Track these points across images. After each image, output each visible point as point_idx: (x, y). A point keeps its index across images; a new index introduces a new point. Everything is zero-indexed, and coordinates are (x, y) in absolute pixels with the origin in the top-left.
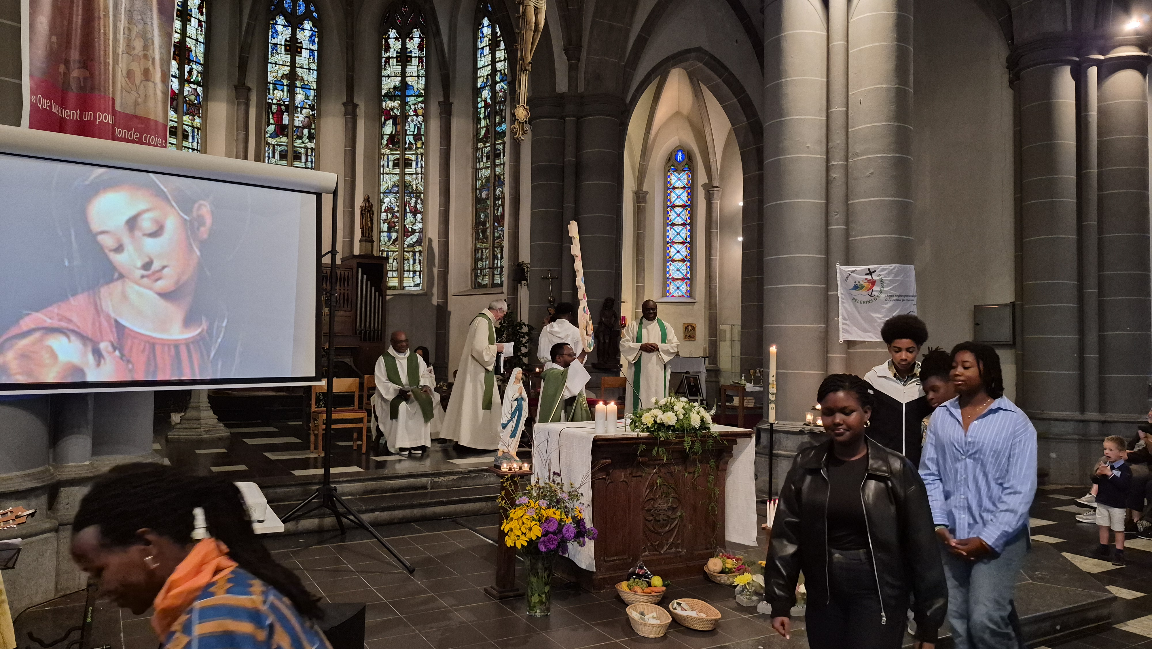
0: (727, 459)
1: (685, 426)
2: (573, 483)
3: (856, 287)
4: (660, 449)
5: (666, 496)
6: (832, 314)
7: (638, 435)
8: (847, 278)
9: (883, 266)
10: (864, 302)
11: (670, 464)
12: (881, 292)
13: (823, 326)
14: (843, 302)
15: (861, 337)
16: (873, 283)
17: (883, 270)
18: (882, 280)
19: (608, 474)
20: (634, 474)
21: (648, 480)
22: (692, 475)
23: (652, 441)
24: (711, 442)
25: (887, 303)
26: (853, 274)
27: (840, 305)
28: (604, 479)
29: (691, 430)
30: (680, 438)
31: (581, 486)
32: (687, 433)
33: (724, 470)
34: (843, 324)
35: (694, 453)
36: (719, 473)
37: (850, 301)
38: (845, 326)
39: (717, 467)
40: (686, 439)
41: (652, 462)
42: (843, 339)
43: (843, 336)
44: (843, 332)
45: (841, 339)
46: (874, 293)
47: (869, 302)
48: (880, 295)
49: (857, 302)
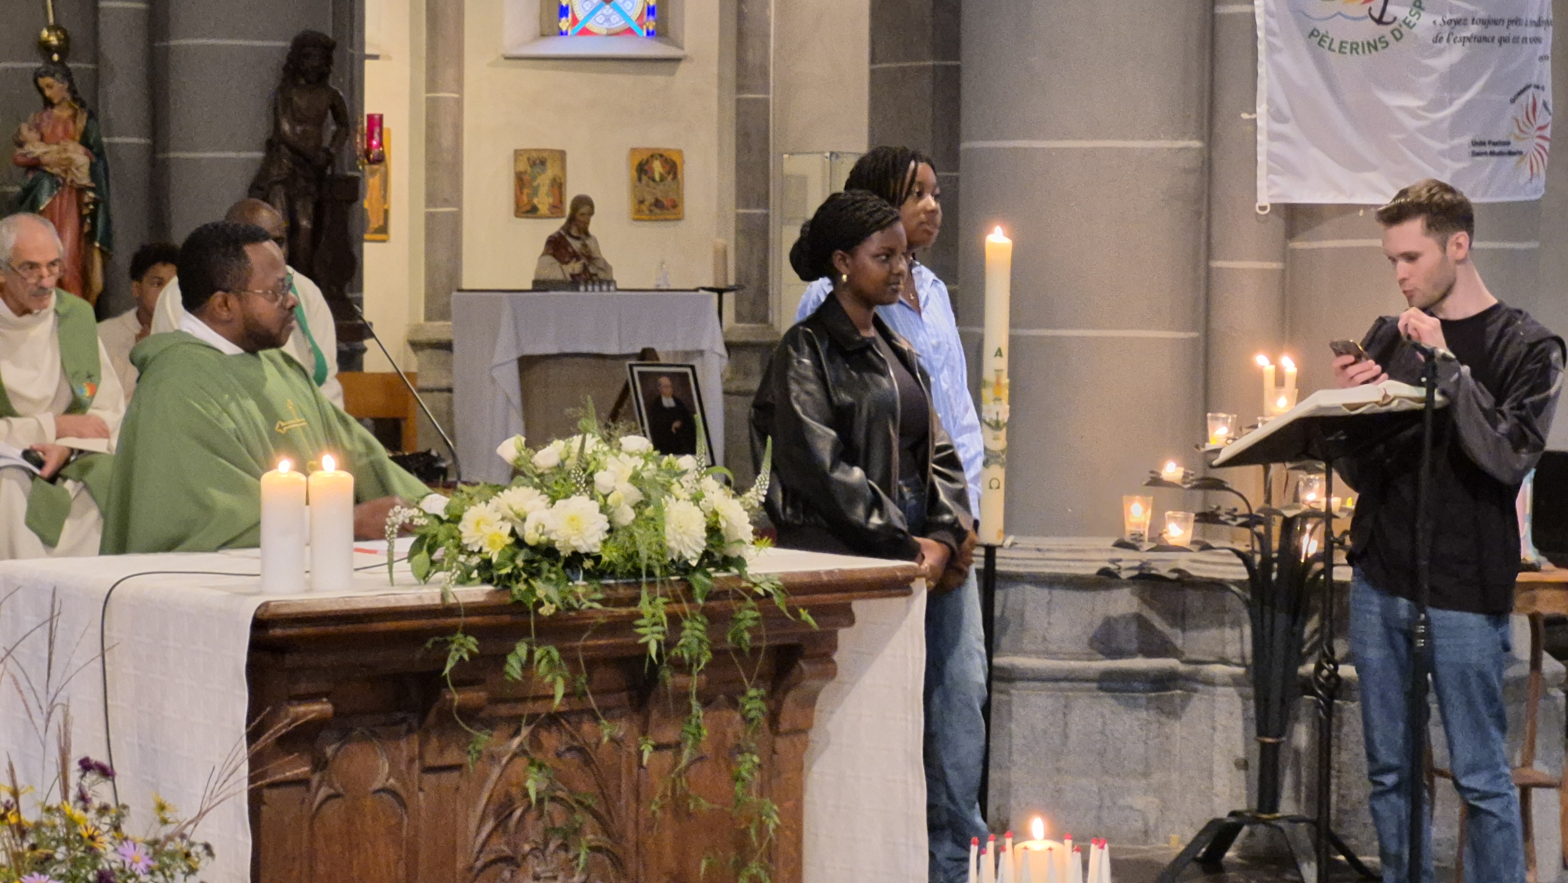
0: (814, 683)
1: (644, 553)
2: (168, 801)
4: (538, 653)
5: (565, 847)
6: (1228, 98)
7: (443, 597)
10: (1354, 47)
11: (582, 711)
12: (1417, 4)
13: (1196, 144)
14: (1272, 49)
15: (1340, 190)
19: (320, 764)
20: (431, 760)
21: (489, 785)
22: (669, 754)
23: (506, 619)
24: (748, 615)
25: (1440, 52)
27: (1262, 57)
28: (302, 782)
29: (665, 568)
30: (619, 603)
31: (201, 814)
32: (652, 584)
33: (801, 731)
34: (1273, 137)
35: (681, 667)
36: (781, 744)
37: (1301, 44)
38: (1278, 147)
39: (773, 718)
40: (644, 606)
41: (503, 710)
42: (1271, 197)
43: (1272, 185)
44: (1269, 168)
45: (1265, 198)
46: (1389, 8)
47: (1372, 46)
48: (1414, 20)
49: (1336, 46)
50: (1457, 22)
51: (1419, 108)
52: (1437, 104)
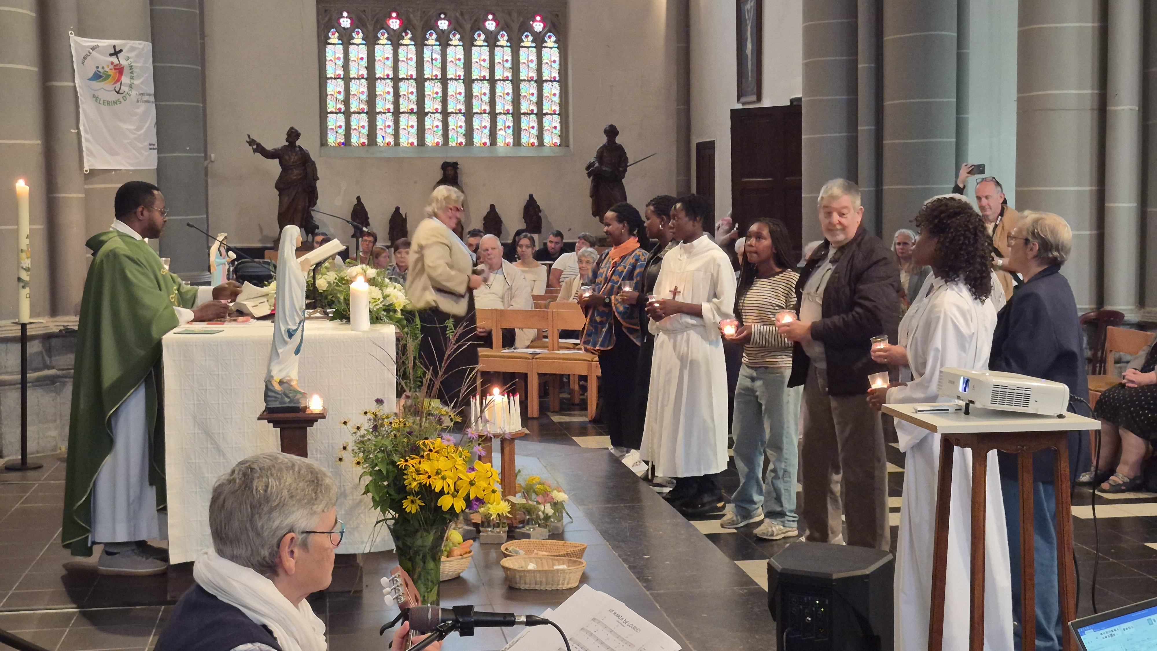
3: (97, 76)
6: (64, 122)
8: (85, 58)
9: (131, 43)
10: (108, 103)
12: (131, 86)
13: (40, 142)
14: (83, 102)
15: (110, 164)
16: (120, 70)
17: (132, 49)
18: (131, 67)
25: (138, 107)
26: (94, 53)
27: (80, 105)
34: (87, 140)
37: (91, 100)
38: (87, 144)
42: (89, 166)
43: (89, 160)
44: (87, 154)
45: (87, 167)
46: (122, 87)
47: (115, 103)
48: (130, 92)
49: (101, 102)
50: (143, 94)
51: (135, 129)
52: (138, 129)
